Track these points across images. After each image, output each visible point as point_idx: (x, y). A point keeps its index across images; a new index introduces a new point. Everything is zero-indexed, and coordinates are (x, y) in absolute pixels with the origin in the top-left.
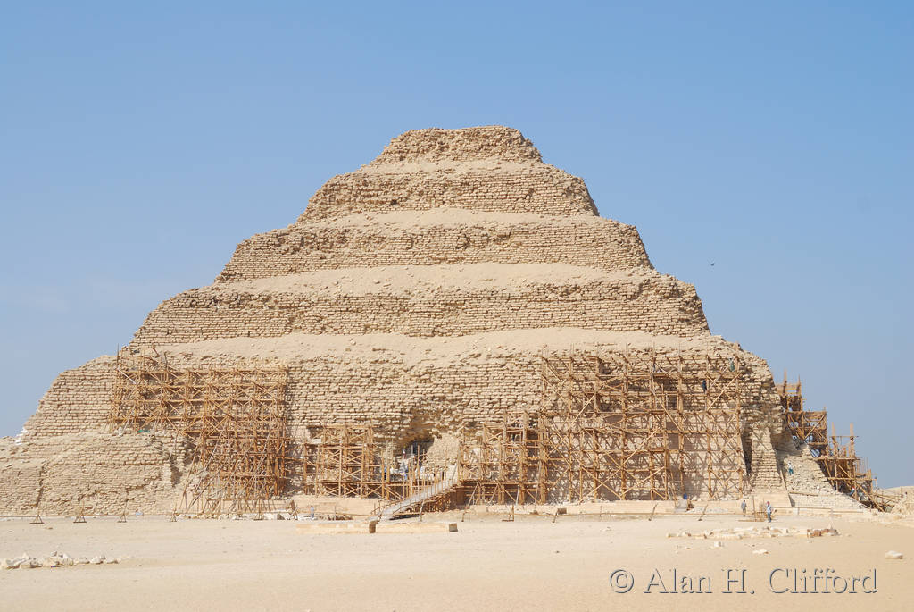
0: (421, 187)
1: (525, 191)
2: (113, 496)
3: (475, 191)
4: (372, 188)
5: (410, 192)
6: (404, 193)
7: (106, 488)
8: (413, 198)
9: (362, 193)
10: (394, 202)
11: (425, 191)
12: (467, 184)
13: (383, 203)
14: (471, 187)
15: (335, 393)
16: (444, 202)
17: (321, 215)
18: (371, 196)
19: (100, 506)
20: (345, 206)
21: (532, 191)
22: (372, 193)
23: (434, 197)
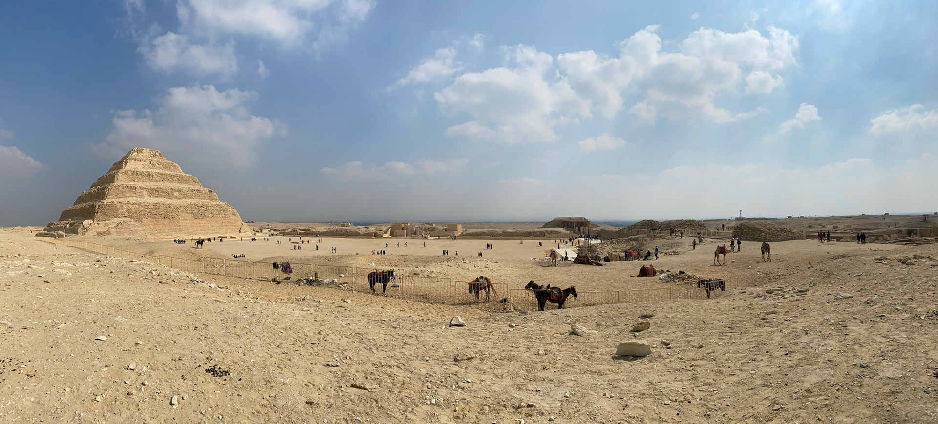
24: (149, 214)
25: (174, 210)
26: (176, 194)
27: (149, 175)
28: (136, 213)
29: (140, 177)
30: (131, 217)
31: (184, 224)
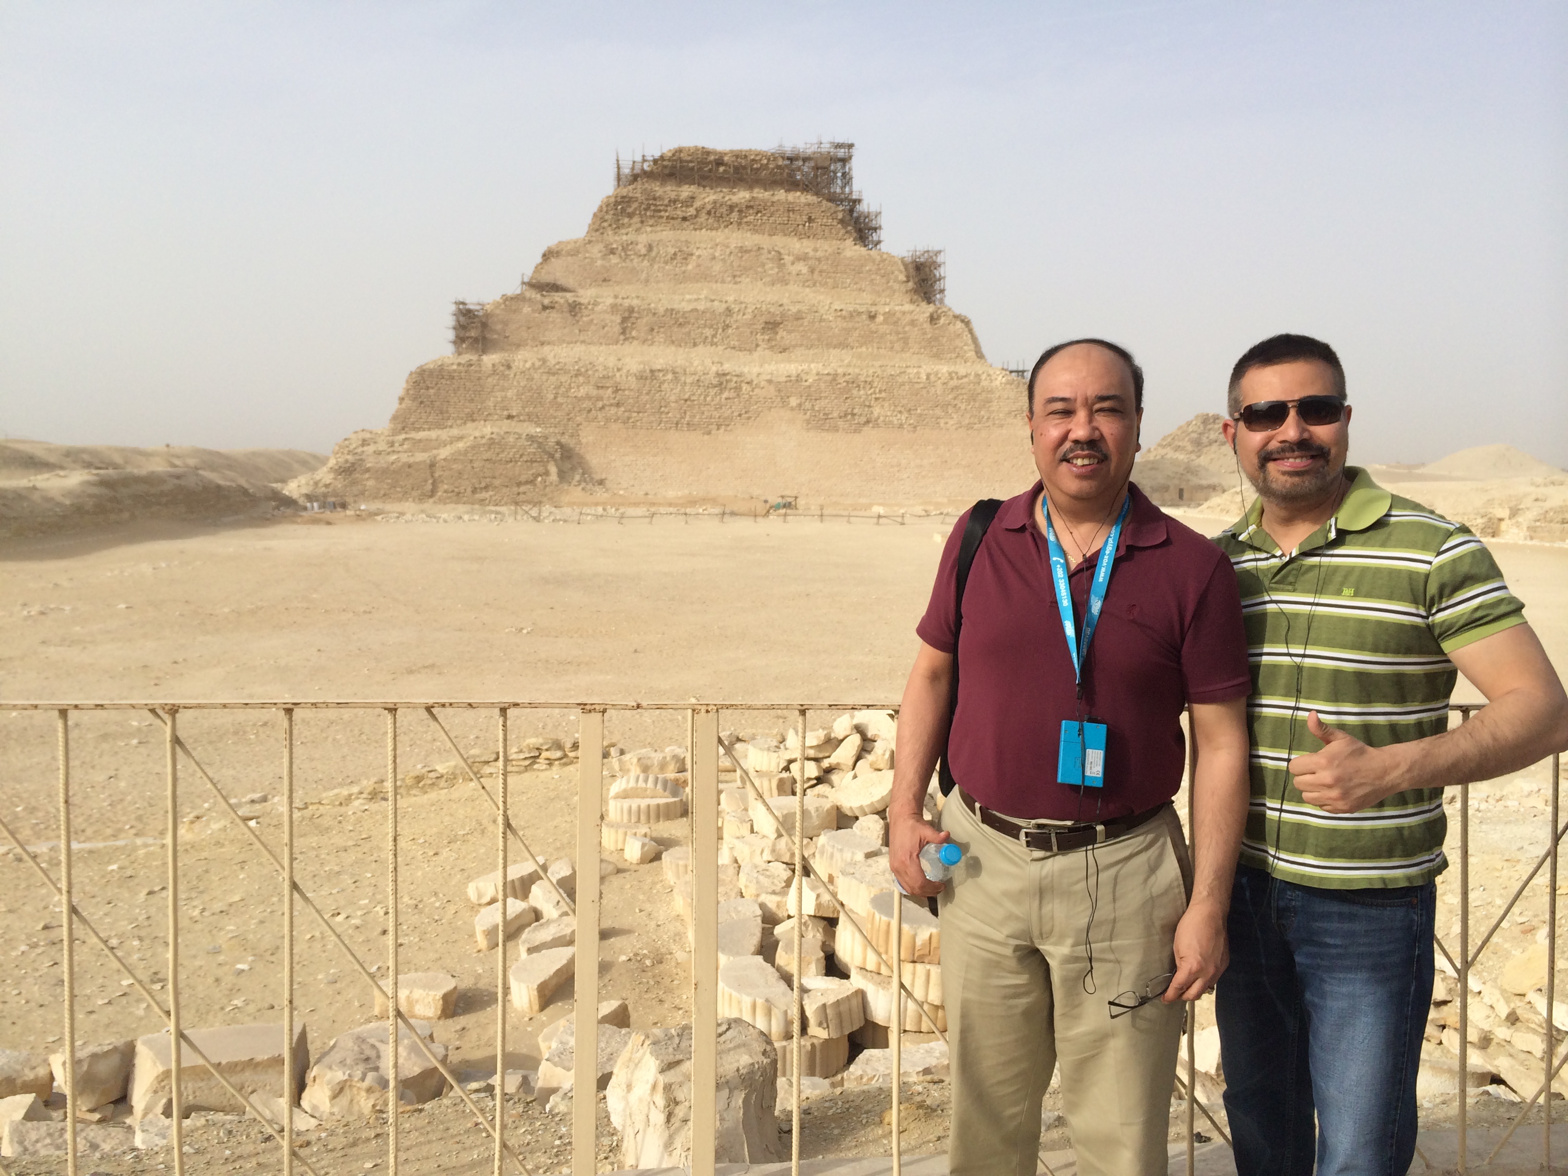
0: (709, 207)
1: (805, 218)
2: (504, 490)
3: (759, 215)
4: (661, 203)
5: (698, 211)
6: (692, 211)
7: (497, 482)
8: (703, 217)
9: (652, 208)
10: (685, 219)
11: (713, 211)
12: (752, 207)
13: (673, 218)
14: (755, 211)
15: (686, 400)
16: (731, 223)
17: (614, 226)
18: (660, 211)
19: (494, 498)
20: (636, 219)
21: (810, 220)
22: (662, 208)
23: (721, 217)
24: (612, 410)
25: (732, 395)
28: (557, 405)
30: (534, 419)
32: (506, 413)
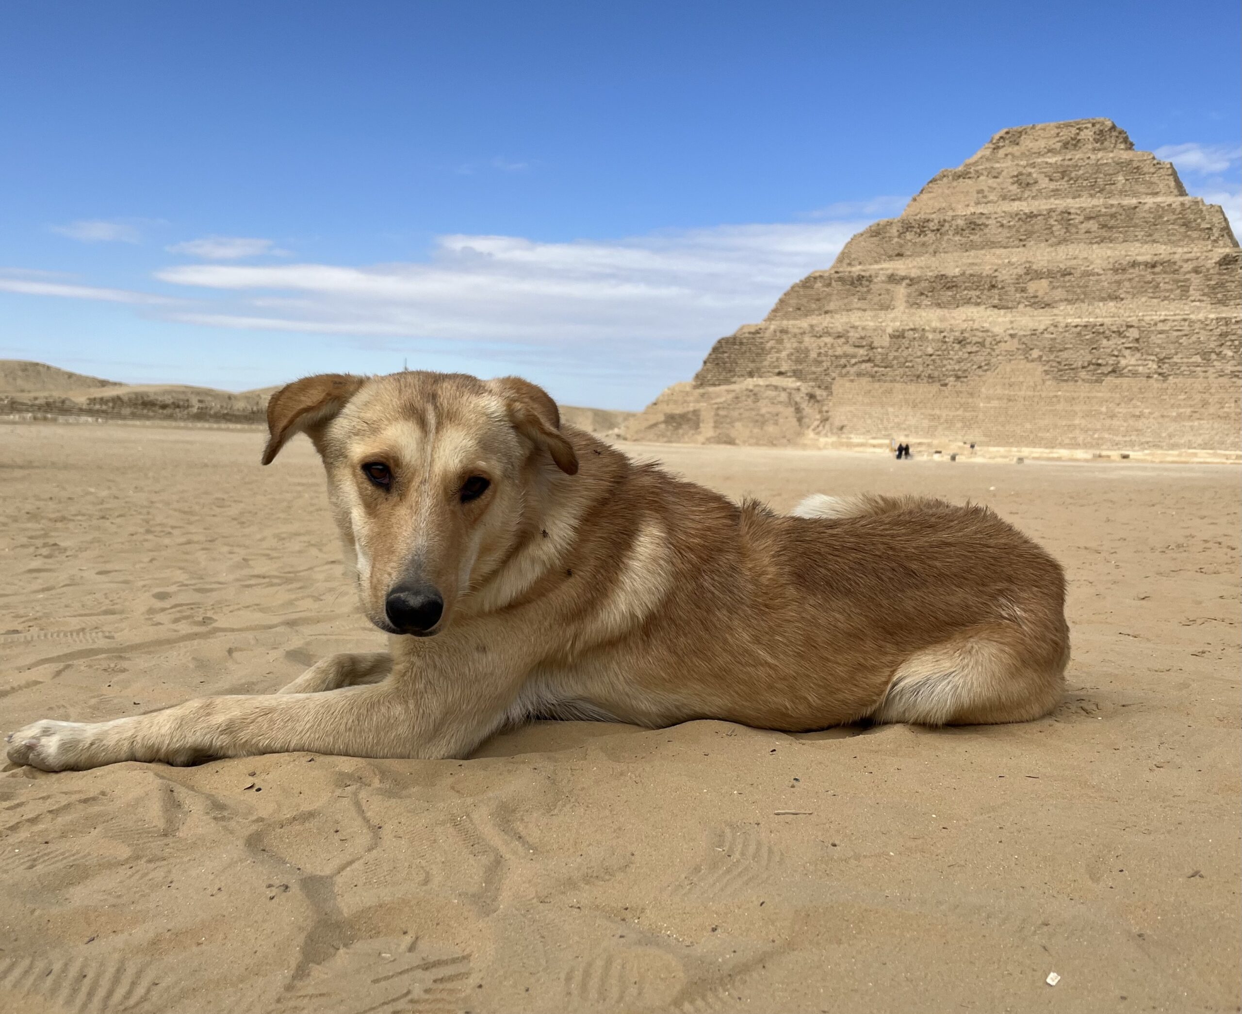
15: (931, 355)
24: (864, 366)
25: (975, 349)
26: (1040, 287)
27: (974, 225)
28: (818, 363)
29: (931, 237)
30: (797, 374)
31: (995, 403)
32: (777, 370)
